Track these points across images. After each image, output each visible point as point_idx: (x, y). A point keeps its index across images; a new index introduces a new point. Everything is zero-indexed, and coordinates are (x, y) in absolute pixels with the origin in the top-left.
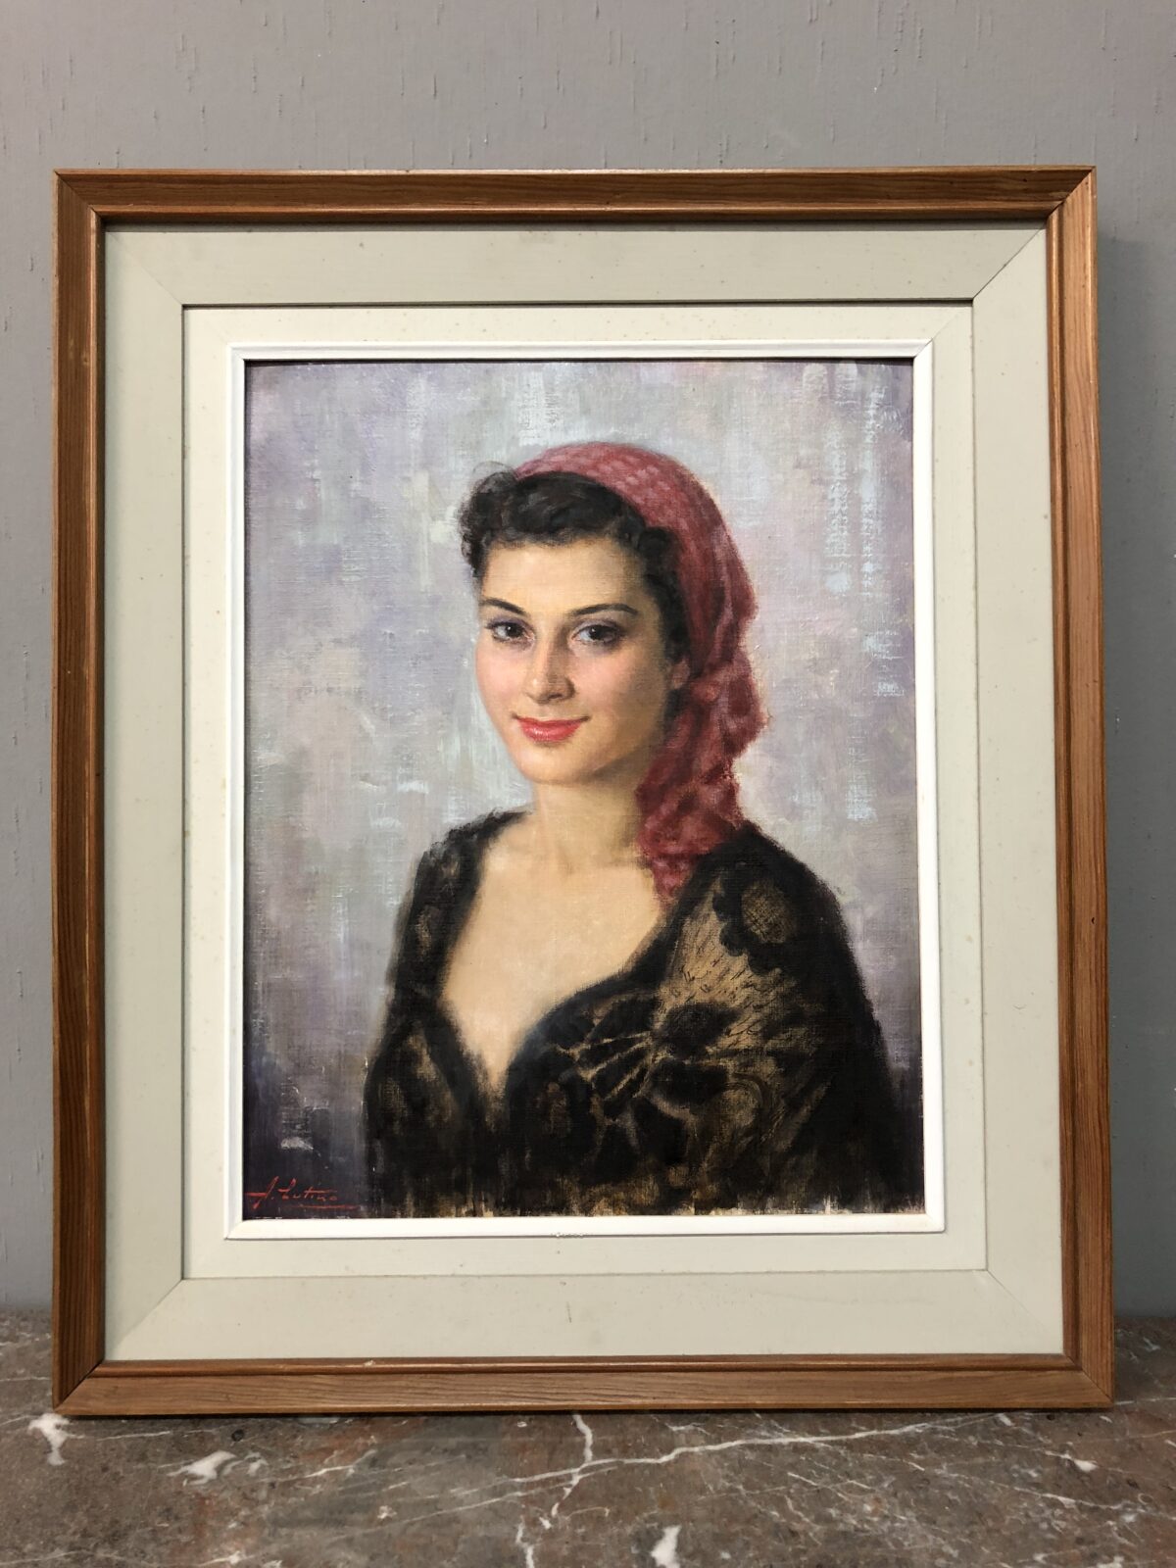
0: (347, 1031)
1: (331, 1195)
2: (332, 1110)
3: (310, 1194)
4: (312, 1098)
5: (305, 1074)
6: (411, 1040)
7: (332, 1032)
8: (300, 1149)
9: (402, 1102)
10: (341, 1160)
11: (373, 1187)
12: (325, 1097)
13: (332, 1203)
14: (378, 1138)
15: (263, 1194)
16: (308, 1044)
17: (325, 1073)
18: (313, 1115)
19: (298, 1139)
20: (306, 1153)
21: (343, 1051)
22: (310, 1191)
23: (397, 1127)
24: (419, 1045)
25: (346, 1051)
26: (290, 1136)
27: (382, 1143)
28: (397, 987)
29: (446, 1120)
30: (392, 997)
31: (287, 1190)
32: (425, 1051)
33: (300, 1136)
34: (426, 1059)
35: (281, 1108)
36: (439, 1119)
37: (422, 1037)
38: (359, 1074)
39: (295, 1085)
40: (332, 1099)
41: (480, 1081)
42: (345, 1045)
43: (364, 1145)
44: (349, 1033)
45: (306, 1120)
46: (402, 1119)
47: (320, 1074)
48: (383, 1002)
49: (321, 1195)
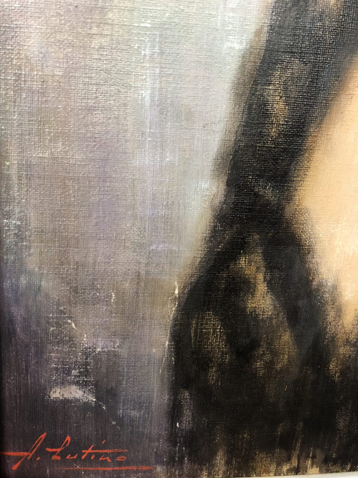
0: (151, 244)
1: (119, 454)
2: (124, 352)
3: (90, 455)
4: (96, 336)
5: (85, 303)
6: (243, 262)
7: (128, 244)
8: (77, 400)
9: (222, 345)
10: (134, 414)
11: (175, 446)
12: (115, 334)
13: (120, 464)
14: (186, 388)
15: (26, 454)
16: (91, 260)
17: (116, 303)
18: (97, 359)
19: (74, 387)
20: (86, 406)
21: (143, 273)
22: (90, 450)
23: (213, 375)
24: (253, 268)
25: (147, 273)
26: (63, 383)
27: (191, 394)
28: (228, 184)
29: (279, 366)
30: (221, 198)
31: (59, 450)
32: (260, 277)
33: (77, 383)
34: (262, 288)
35: (50, 347)
36: (270, 365)
37: (258, 258)
38: (164, 304)
39: (70, 318)
40: (124, 338)
41: (330, 318)
42: (147, 264)
43: (167, 397)
44: (153, 247)
45: (87, 364)
46: (220, 365)
47: (108, 304)
48: (207, 205)
49: (106, 454)
